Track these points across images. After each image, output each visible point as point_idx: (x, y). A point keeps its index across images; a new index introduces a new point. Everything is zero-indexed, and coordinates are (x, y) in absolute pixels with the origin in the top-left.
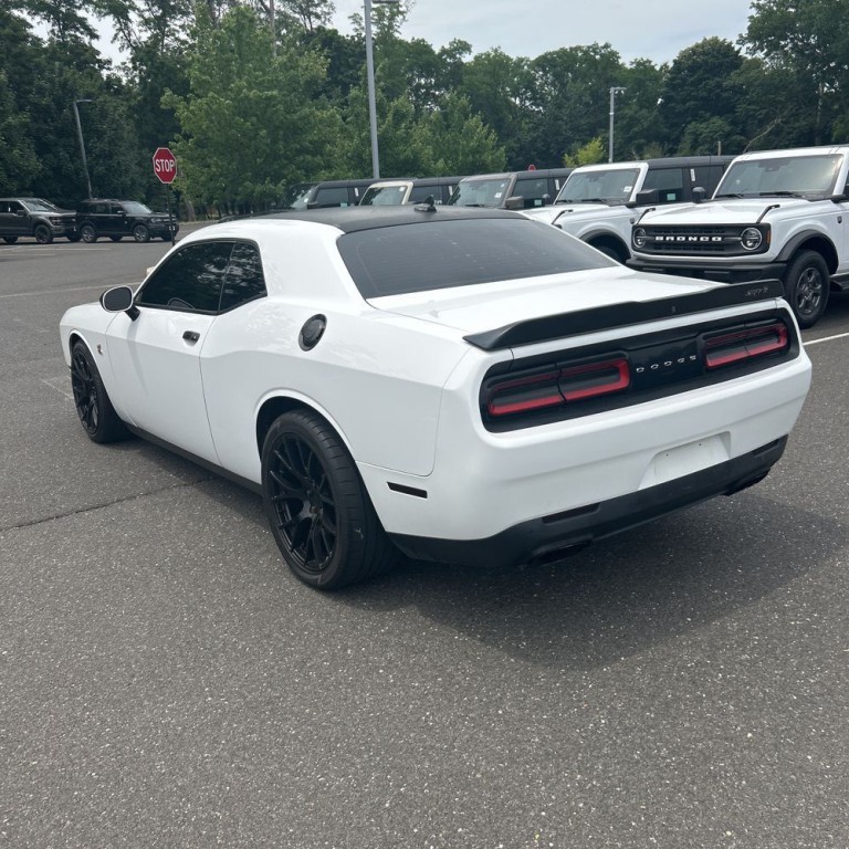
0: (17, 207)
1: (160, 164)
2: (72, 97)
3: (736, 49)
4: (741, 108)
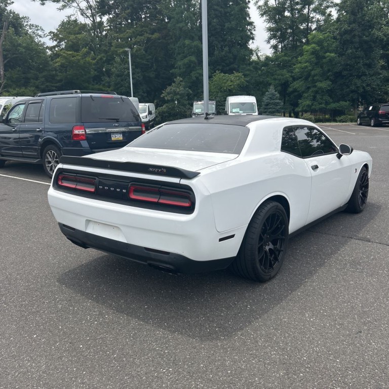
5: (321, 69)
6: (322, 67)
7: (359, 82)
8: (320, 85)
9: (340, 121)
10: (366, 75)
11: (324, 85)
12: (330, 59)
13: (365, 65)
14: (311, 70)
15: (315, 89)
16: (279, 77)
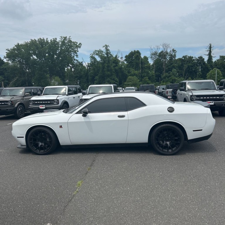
3: (2, 59)
4: (6, 74)
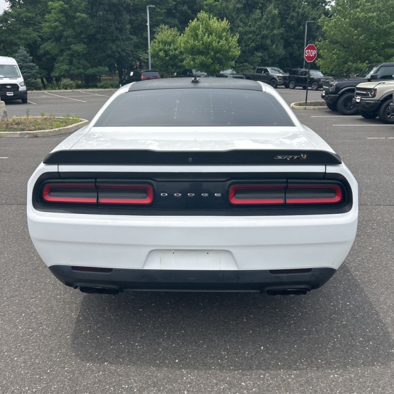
0: (266, 71)
1: (308, 52)
2: (305, 20)
5: (73, 31)
6: (74, 29)
7: (114, 47)
8: (76, 48)
9: (102, 87)
10: (118, 40)
11: (79, 48)
12: (82, 20)
13: (117, 29)
14: (63, 31)
15: (70, 52)
16: (25, 36)
